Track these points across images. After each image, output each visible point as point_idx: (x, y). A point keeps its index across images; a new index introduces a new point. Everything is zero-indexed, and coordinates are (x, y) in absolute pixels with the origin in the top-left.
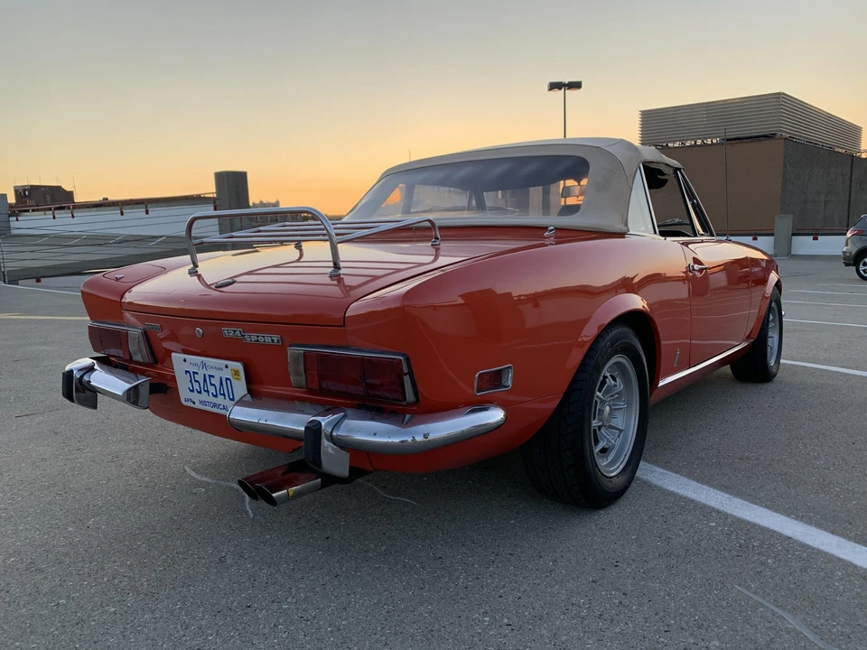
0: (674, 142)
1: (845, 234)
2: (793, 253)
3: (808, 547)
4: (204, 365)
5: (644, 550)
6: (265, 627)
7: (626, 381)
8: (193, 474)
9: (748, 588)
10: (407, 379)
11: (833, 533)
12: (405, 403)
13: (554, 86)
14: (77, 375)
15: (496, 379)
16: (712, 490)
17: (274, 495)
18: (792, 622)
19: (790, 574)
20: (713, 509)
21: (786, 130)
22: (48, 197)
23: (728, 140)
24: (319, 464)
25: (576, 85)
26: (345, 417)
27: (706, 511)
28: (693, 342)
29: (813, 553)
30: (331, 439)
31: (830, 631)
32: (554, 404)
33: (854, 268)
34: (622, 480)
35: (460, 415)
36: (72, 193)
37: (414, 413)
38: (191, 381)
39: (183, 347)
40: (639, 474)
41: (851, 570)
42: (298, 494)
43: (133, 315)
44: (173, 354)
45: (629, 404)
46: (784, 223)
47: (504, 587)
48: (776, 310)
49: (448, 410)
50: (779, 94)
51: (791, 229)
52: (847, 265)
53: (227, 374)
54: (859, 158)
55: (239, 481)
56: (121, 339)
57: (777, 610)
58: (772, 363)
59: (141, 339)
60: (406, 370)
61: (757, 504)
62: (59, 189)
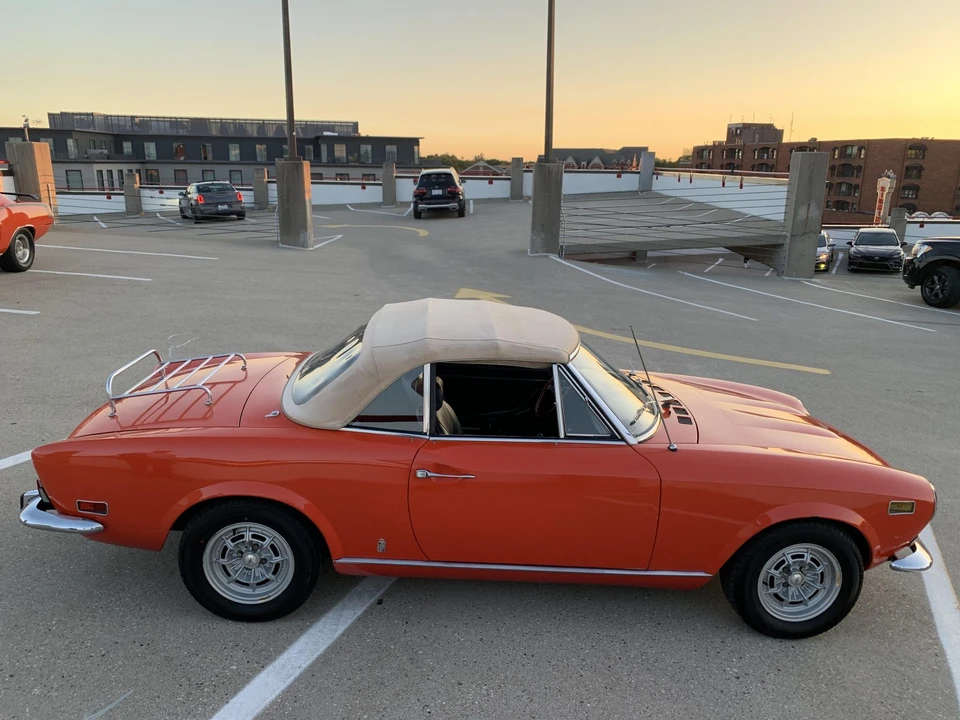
9: (131, 696)
20: (267, 663)
22: (757, 136)
61: (297, 680)
62: (770, 127)
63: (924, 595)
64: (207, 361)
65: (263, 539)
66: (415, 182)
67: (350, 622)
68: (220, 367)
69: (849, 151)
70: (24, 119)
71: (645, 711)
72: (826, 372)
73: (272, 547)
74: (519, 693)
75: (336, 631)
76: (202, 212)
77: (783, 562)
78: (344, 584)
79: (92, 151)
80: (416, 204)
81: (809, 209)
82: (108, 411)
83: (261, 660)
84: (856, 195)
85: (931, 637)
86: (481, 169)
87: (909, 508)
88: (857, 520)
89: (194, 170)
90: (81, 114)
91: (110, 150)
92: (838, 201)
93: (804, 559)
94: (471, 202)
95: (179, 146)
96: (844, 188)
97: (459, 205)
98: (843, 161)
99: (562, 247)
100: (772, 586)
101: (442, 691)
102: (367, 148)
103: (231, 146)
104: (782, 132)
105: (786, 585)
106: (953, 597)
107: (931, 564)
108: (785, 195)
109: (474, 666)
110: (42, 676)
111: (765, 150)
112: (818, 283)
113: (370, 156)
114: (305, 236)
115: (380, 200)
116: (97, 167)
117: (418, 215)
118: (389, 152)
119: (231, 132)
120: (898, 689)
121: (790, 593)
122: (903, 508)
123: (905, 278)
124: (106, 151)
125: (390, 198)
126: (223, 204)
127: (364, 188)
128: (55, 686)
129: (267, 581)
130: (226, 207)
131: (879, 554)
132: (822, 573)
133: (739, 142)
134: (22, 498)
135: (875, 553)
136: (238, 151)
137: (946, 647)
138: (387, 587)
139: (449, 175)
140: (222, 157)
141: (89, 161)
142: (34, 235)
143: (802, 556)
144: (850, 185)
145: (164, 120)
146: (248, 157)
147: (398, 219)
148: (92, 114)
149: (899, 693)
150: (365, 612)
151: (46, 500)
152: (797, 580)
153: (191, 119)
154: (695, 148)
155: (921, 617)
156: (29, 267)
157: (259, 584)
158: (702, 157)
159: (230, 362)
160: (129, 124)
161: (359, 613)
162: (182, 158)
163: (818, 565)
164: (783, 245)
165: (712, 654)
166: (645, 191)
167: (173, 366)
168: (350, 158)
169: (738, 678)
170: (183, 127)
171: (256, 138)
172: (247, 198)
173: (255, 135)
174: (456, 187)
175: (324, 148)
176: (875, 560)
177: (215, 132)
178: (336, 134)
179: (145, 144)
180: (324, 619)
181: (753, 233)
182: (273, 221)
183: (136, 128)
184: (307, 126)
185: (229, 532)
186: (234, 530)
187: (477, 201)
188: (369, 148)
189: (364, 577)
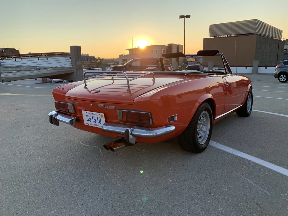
0: (220, 35)
1: (275, 67)
2: (258, 73)
3: (255, 163)
4: (92, 114)
5: (211, 164)
6: (114, 183)
7: (206, 118)
8: (83, 144)
9: (238, 173)
10: (151, 119)
11: (262, 159)
12: (150, 125)
13: (181, 17)
14: (53, 116)
15: (173, 118)
16: (230, 148)
17: (114, 149)
18: (249, 181)
19: (250, 170)
20: (230, 153)
21: (257, 32)
22: (11, 52)
23: (237, 35)
24: (129, 141)
25: (188, 17)
26: (134, 128)
27: (228, 154)
28: (225, 105)
29: (256, 165)
30: (132, 134)
31: (259, 183)
32: (187, 125)
33: (278, 78)
34: (205, 145)
35: (163, 128)
36: (19, 51)
37: (152, 127)
38: (88, 118)
39: (85, 109)
40: (210, 144)
41: (266, 169)
42: (120, 149)
43: (69, 100)
44: (83, 111)
45: (207, 124)
46: (256, 63)
47: (174, 173)
48: (251, 95)
49: (161, 127)
50: (255, 19)
51: (258, 65)
52: (276, 77)
53: (99, 116)
54: (281, 41)
55: (104, 145)
56: (66, 106)
57: (245, 178)
58: (249, 111)
59: (72, 106)
60: (150, 116)
65: (203, 118)
67: (213, 142)
81: (79, 61)
128: (223, 185)
164: (74, 73)
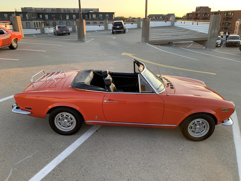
9: (38, 152)
11: (66, 158)
16: (81, 144)
18: (29, 156)
20: (70, 145)
22: (204, 10)
61: (76, 149)
62: (207, 7)
63: (232, 131)
64: (56, 73)
65: (69, 116)
66: (113, 24)
67: (89, 136)
68: (59, 74)
69: (229, 14)
70: (15, 9)
71: (158, 158)
72: (215, 74)
73: (71, 118)
74: (129, 153)
75: (86, 138)
76: (59, 33)
77: (195, 123)
78: (89, 127)
79: (32, 17)
80: (113, 30)
81: (215, 30)
82: (32, 85)
83: (68, 144)
84: (230, 26)
85: (232, 142)
86: (131, 20)
87: (228, 110)
88: (213, 113)
89: (58, 22)
90: (29, 8)
91: (37, 17)
92: (225, 27)
93: (200, 122)
94: (127, 29)
95: (54, 16)
96: (227, 24)
97: (124, 30)
98: (227, 16)
99: (150, 41)
100: (192, 129)
101: (110, 152)
102: (101, 15)
103: (67, 15)
104: (210, 9)
105: (195, 128)
106: (239, 132)
107: (233, 124)
108: (209, 27)
109: (118, 147)
110: (18, 147)
111: (206, 14)
112: (217, 50)
113: (102, 17)
114: (84, 39)
115: (104, 29)
116: (34, 21)
117: (113, 33)
118: (107, 16)
119: (67, 12)
120: (221, 154)
121: (196, 131)
122: (226, 110)
123: (240, 49)
124: (36, 17)
125: (106, 29)
126: (64, 31)
127: (100, 26)
128: (21, 149)
129: (70, 126)
130: (65, 32)
131: (219, 121)
132: (204, 126)
133: (199, 12)
134: (13, 106)
135: (218, 121)
136: (68, 17)
137: (235, 144)
138: (99, 127)
139: (121, 22)
140: (64, 18)
141: (31, 20)
142: (17, 40)
143: (199, 122)
144: (228, 23)
145: (50, 9)
146: (71, 18)
147: (108, 34)
148: (32, 8)
149: (222, 155)
150: (93, 133)
151: (18, 107)
152: (198, 127)
153: (56, 8)
154: (187, 14)
155: (230, 136)
156: (16, 48)
157: (68, 127)
158: (189, 16)
159: (61, 73)
160: (41, 10)
161: (92, 134)
162: (55, 19)
163: (203, 124)
164: (207, 40)
165: (176, 144)
166: (172, 26)
167: (48, 74)
168: (97, 18)
169: (182, 150)
170: (55, 11)
171: (73, 13)
172: (70, 29)
173: (73, 12)
174: (123, 25)
175: (90, 15)
176: (218, 123)
177: (62, 12)
178: (93, 12)
179: (45, 15)
180: (83, 135)
181: (200, 37)
182: (76, 36)
183: (43, 11)
184: (86, 10)
185: (60, 114)
186: (62, 114)
187: (129, 29)
188: (102, 15)
189: (93, 125)
